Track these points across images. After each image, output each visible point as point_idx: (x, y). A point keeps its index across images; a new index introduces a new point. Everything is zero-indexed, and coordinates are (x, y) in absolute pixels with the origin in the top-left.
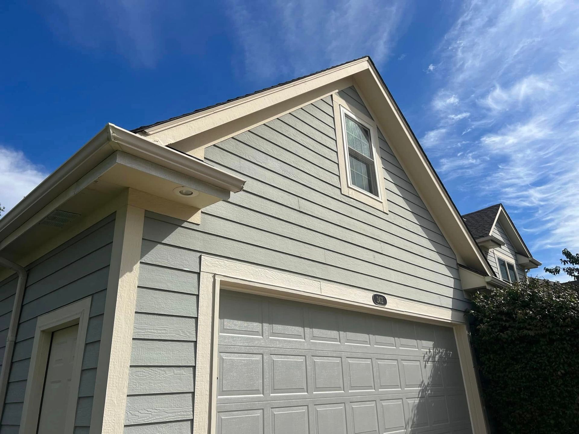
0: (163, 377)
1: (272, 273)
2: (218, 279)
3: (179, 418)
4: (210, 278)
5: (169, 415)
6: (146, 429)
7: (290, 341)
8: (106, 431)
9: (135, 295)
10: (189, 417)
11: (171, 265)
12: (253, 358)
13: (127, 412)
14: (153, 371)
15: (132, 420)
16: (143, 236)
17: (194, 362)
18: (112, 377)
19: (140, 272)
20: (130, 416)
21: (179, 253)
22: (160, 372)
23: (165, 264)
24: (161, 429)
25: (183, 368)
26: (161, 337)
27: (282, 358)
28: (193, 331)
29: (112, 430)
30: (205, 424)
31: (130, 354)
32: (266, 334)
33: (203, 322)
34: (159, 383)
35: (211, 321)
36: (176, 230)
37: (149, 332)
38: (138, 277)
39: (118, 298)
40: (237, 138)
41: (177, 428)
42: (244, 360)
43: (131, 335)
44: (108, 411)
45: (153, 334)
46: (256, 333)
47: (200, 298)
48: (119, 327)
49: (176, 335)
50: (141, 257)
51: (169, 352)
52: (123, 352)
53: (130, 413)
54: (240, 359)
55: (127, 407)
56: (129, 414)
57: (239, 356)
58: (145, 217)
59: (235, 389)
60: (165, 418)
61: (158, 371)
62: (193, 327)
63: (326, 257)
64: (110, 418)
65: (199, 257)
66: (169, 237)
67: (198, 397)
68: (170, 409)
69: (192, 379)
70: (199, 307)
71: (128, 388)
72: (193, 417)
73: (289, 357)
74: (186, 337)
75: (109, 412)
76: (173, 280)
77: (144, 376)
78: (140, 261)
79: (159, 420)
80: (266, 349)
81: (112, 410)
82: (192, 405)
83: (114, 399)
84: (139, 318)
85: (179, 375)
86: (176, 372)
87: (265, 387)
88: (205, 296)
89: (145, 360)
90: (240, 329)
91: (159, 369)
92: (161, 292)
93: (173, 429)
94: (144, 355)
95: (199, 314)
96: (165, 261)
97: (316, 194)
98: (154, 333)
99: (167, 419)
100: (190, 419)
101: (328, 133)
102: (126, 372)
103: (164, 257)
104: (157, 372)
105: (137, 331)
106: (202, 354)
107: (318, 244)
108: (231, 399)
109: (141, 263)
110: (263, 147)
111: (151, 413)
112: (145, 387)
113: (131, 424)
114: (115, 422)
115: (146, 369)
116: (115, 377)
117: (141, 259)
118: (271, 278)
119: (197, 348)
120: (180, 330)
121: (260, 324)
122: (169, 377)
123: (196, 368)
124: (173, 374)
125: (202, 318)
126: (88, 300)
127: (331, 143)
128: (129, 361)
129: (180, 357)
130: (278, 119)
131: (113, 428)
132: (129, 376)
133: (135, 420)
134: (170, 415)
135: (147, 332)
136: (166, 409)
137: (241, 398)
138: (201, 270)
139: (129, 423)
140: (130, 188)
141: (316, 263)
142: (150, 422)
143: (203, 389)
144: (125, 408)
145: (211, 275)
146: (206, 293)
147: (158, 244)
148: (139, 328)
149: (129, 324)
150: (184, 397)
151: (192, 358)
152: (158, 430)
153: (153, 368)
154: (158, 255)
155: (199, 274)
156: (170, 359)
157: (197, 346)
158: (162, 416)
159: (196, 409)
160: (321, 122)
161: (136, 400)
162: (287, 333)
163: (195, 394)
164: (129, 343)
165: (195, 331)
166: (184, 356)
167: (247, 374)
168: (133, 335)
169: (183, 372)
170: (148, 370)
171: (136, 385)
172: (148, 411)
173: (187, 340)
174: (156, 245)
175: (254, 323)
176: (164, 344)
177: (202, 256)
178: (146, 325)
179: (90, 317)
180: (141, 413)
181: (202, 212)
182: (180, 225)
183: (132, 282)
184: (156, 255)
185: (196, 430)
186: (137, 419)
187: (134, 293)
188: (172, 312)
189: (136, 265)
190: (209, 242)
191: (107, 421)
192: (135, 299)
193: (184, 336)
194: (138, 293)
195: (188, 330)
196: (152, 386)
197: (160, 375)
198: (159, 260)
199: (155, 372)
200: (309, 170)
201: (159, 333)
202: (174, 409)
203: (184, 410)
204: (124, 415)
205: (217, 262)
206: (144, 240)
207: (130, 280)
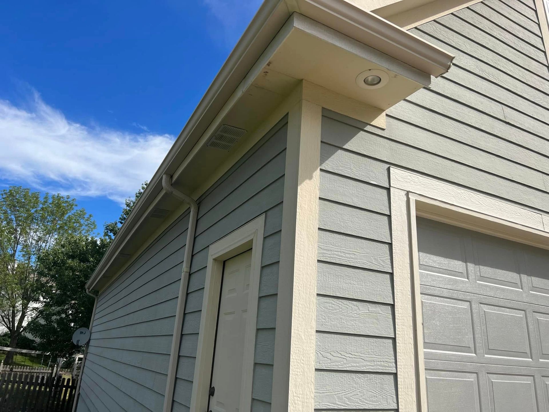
0: (356, 313)
1: (478, 198)
2: (413, 198)
3: (379, 369)
4: (402, 196)
5: (367, 363)
6: (341, 377)
7: (503, 290)
8: (294, 372)
9: (317, 208)
10: (392, 370)
11: (356, 176)
12: (459, 305)
13: (317, 352)
14: (344, 304)
15: (324, 363)
16: (322, 138)
17: (392, 300)
18: (297, 305)
19: (320, 181)
20: (322, 358)
21: (364, 162)
22: (353, 307)
23: (349, 174)
24: (359, 379)
25: (379, 305)
26: (350, 262)
27: (495, 310)
28: (388, 260)
29: (302, 372)
30: (412, 382)
31: (316, 279)
32: (472, 276)
33: (398, 250)
34: (352, 321)
35: (408, 250)
36: (358, 135)
37: (336, 255)
38: (318, 186)
39: (298, 209)
40: (421, 29)
41: (377, 381)
42: (448, 306)
43: (315, 256)
44: (296, 347)
45: (340, 258)
46: (460, 274)
47: (392, 220)
48: (301, 244)
49: (367, 263)
50: (321, 164)
51: (361, 282)
52: (307, 276)
53: (321, 353)
54: (443, 305)
55: (317, 346)
56: (320, 355)
57: (441, 301)
58: (322, 115)
59: (440, 342)
60: (363, 366)
61: (350, 306)
62: (387, 255)
63: (546, 184)
64: (297, 357)
65: (387, 168)
66: (350, 142)
67: (401, 345)
68: (367, 356)
69: (391, 320)
70: (392, 230)
71: (317, 321)
72: (396, 371)
73: (505, 309)
74: (380, 266)
75: (297, 349)
76: (359, 194)
77: (334, 309)
78: (320, 168)
79: (355, 368)
80: (474, 296)
81: (300, 346)
82: (393, 354)
83: (301, 333)
84: (323, 236)
85: (375, 313)
86: (372, 309)
87: (477, 345)
88: (399, 217)
89: (334, 289)
90: (440, 267)
91: (351, 303)
92: (346, 207)
93: (373, 382)
94: (331, 282)
95: (393, 240)
96: (348, 170)
97: (524, 102)
98: (342, 256)
99: (365, 368)
100: (393, 373)
101: (531, 28)
102: (312, 301)
103: (347, 165)
104: (348, 307)
105: (322, 251)
106: (401, 290)
107: (534, 165)
108: (436, 354)
109: (321, 170)
110: (453, 41)
111: (345, 357)
112: (336, 323)
113: (323, 368)
114: (304, 362)
115: (335, 300)
116: (301, 306)
117: (321, 165)
118: (478, 203)
119: (395, 281)
120: (372, 256)
121: (463, 263)
122: (363, 315)
123: (396, 307)
124: (368, 311)
125: (398, 245)
126: (261, 220)
127: (536, 41)
128: (316, 287)
129: (374, 290)
130: (468, 8)
131: (303, 371)
132: (317, 307)
133: (327, 363)
134: (369, 364)
135: (334, 254)
136: (363, 355)
137: (449, 355)
138: (391, 184)
139: (321, 366)
140: (304, 80)
141: (534, 191)
142: (345, 369)
143: (406, 335)
144: (315, 347)
145: (404, 193)
146: (399, 214)
147: (338, 150)
148: (325, 249)
149: (312, 242)
150: (383, 342)
151: (389, 294)
152: (355, 381)
153: (343, 301)
154: (339, 162)
155: (388, 190)
156: (362, 291)
157: (395, 279)
158: (358, 363)
159: (400, 360)
160: (520, 14)
161: (327, 339)
162: (498, 279)
163: (397, 341)
164: (314, 265)
165: (389, 261)
166: (380, 290)
167: (453, 324)
168: (318, 256)
169: (380, 310)
170: (338, 302)
171: (325, 320)
172: (341, 355)
173: (381, 270)
174: (337, 151)
175: (456, 261)
176: (355, 272)
177: (391, 168)
178: (331, 246)
179: (264, 237)
180: (333, 356)
181: (387, 115)
182: (362, 128)
183: (313, 192)
184: (338, 162)
185: (401, 388)
186: (329, 363)
187: (316, 205)
188: (361, 233)
189: (316, 172)
190: (398, 152)
191: (295, 360)
192: (318, 212)
193: (377, 265)
194: (320, 205)
195: (382, 257)
196: (344, 323)
197: (352, 310)
198: (341, 168)
199: (346, 306)
200: (513, 72)
201: (347, 258)
202: (372, 356)
203: (384, 360)
204: (314, 356)
205: (409, 177)
206: (322, 144)
207: (311, 189)
